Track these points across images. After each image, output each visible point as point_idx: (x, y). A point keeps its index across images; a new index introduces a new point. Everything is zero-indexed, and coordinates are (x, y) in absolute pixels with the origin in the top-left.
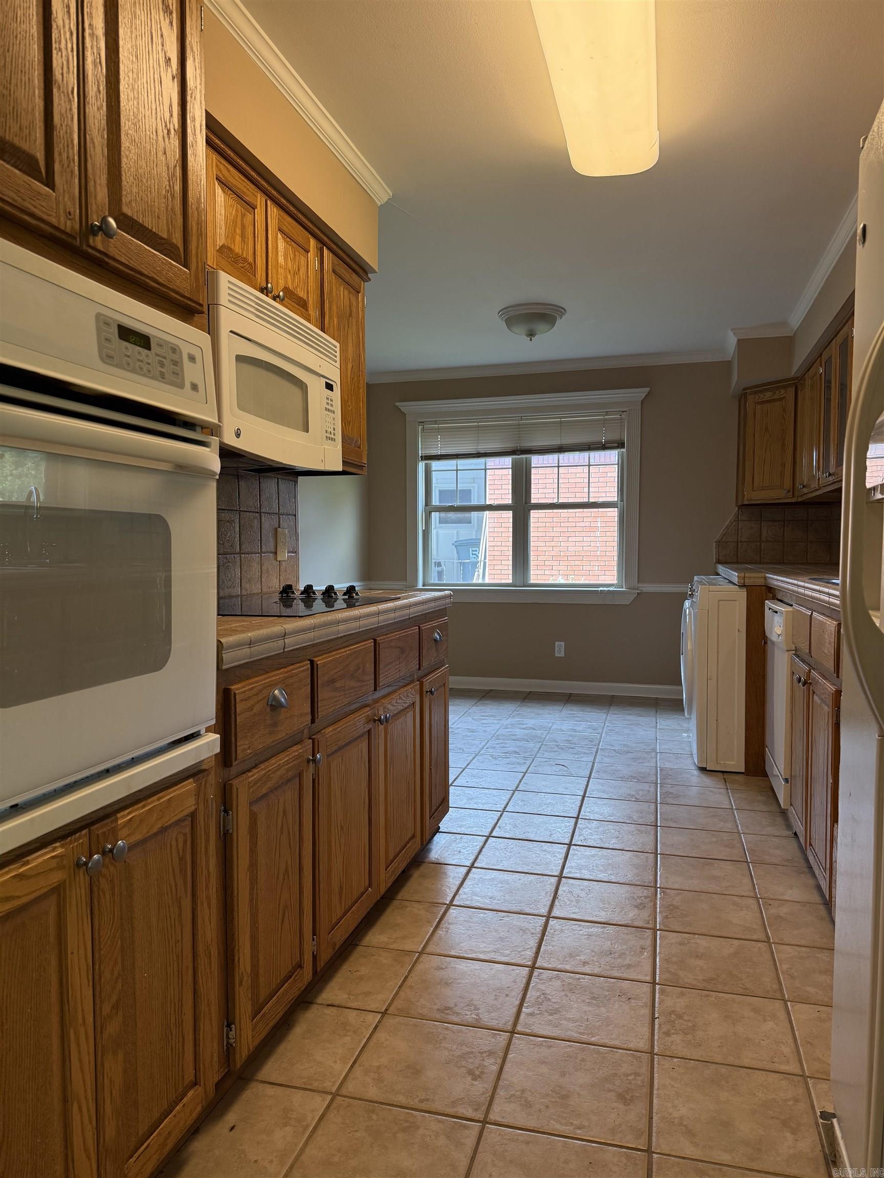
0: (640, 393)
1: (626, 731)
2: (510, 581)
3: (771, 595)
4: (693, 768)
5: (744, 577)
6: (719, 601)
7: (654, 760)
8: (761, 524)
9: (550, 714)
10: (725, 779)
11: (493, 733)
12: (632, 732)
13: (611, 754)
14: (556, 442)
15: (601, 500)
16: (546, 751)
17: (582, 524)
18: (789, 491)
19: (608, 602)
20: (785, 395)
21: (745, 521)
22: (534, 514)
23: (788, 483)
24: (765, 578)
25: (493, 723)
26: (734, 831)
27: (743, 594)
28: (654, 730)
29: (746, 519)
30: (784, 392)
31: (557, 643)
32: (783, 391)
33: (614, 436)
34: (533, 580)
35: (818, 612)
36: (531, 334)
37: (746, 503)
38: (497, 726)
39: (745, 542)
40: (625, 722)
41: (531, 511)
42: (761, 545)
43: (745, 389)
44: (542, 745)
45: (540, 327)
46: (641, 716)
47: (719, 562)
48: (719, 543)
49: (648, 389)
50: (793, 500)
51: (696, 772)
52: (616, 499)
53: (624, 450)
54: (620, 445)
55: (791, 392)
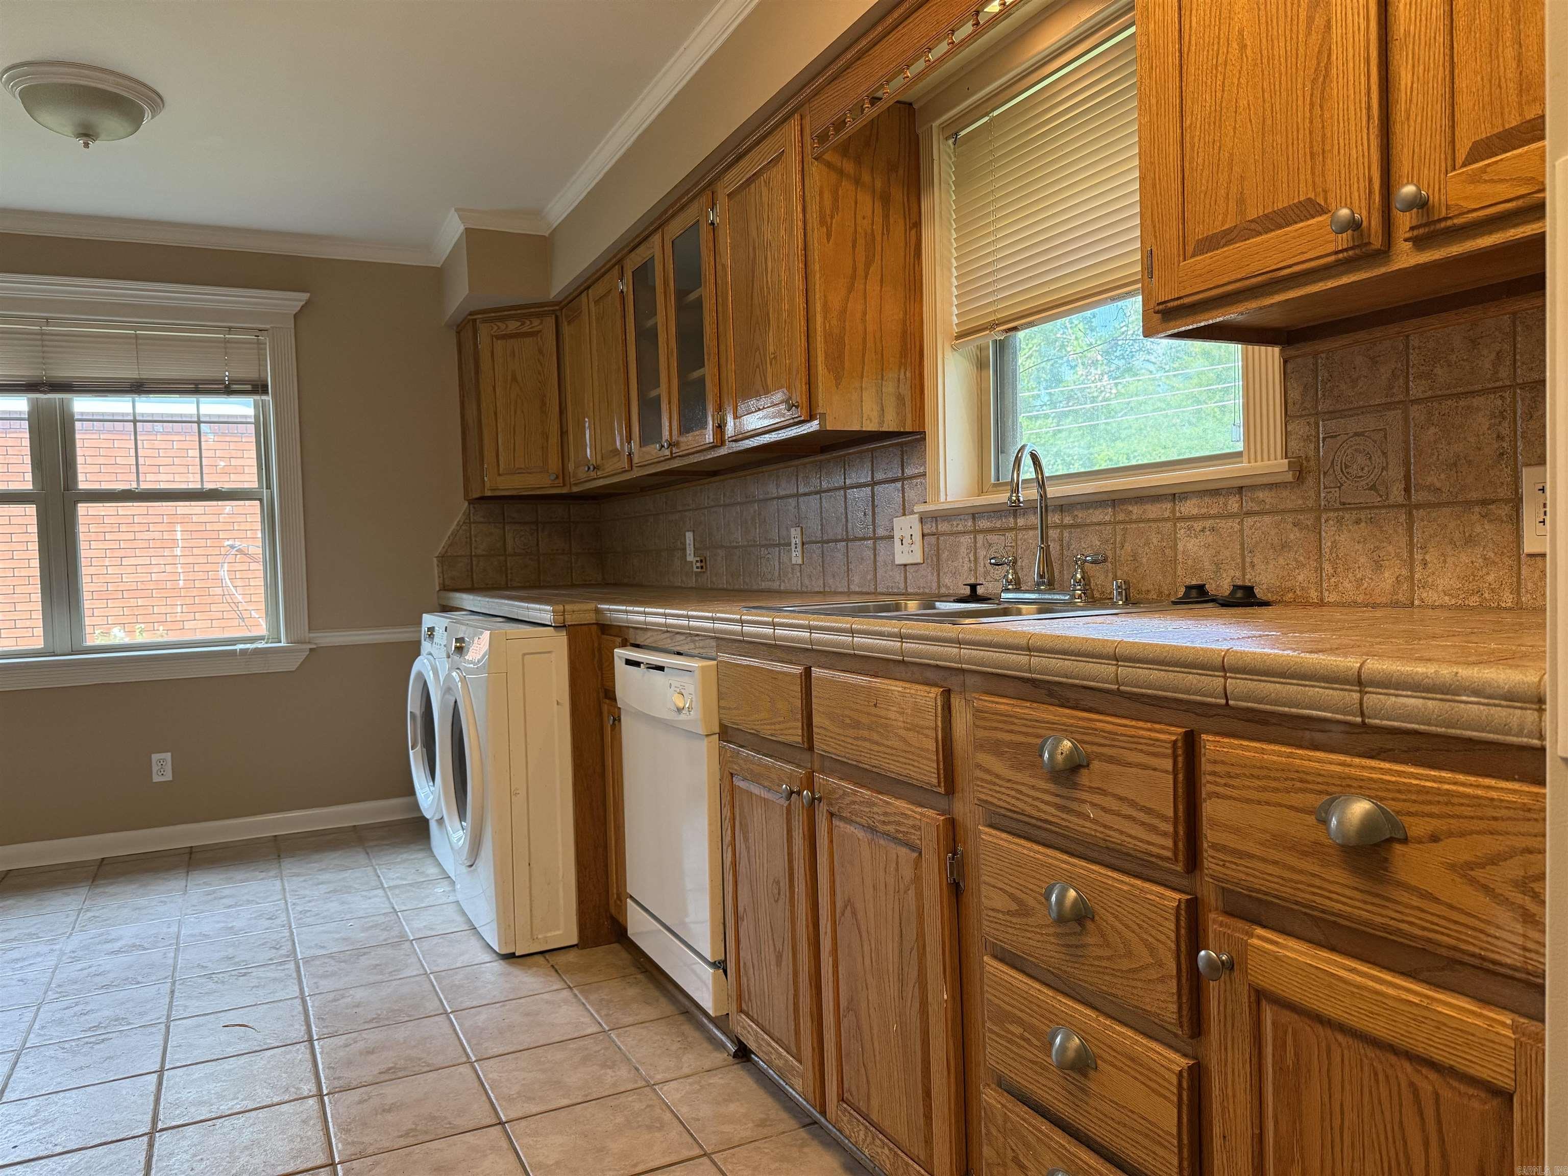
0: (295, 300)
1: (333, 906)
2: (39, 644)
3: (619, 640)
4: (487, 957)
5: (564, 611)
6: (524, 655)
7: (413, 959)
8: (504, 528)
9: (165, 903)
10: (552, 966)
11: (45, 979)
12: (346, 906)
13: (330, 969)
14: (130, 373)
15: (227, 486)
16: (190, 997)
17: (146, 536)
18: (557, 477)
19: (256, 668)
20: (540, 327)
21: (481, 523)
22: (82, 509)
23: (554, 463)
24: (597, 611)
25: (38, 954)
26: (640, 1085)
27: (561, 640)
28: (380, 892)
29: (482, 519)
30: (539, 321)
31: (155, 757)
32: (536, 322)
33: (248, 372)
34: (95, 637)
35: (819, 667)
36: (87, 134)
37: (488, 493)
38: (52, 961)
39: (483, 556)
40: (324, 888)
41: (79, 505)
42: (506, 561)
43: (471, 314)
44: (174, 983)
45: (109, 122)
46: (347, 868)
47: (446, 588)
48: (443, 559)
49: (305, 296)
50: (564, 491)
51: (499, 966)
52: (256, 485)
53: (268, 398)
54: (258, 388)
55: (550, 322)
